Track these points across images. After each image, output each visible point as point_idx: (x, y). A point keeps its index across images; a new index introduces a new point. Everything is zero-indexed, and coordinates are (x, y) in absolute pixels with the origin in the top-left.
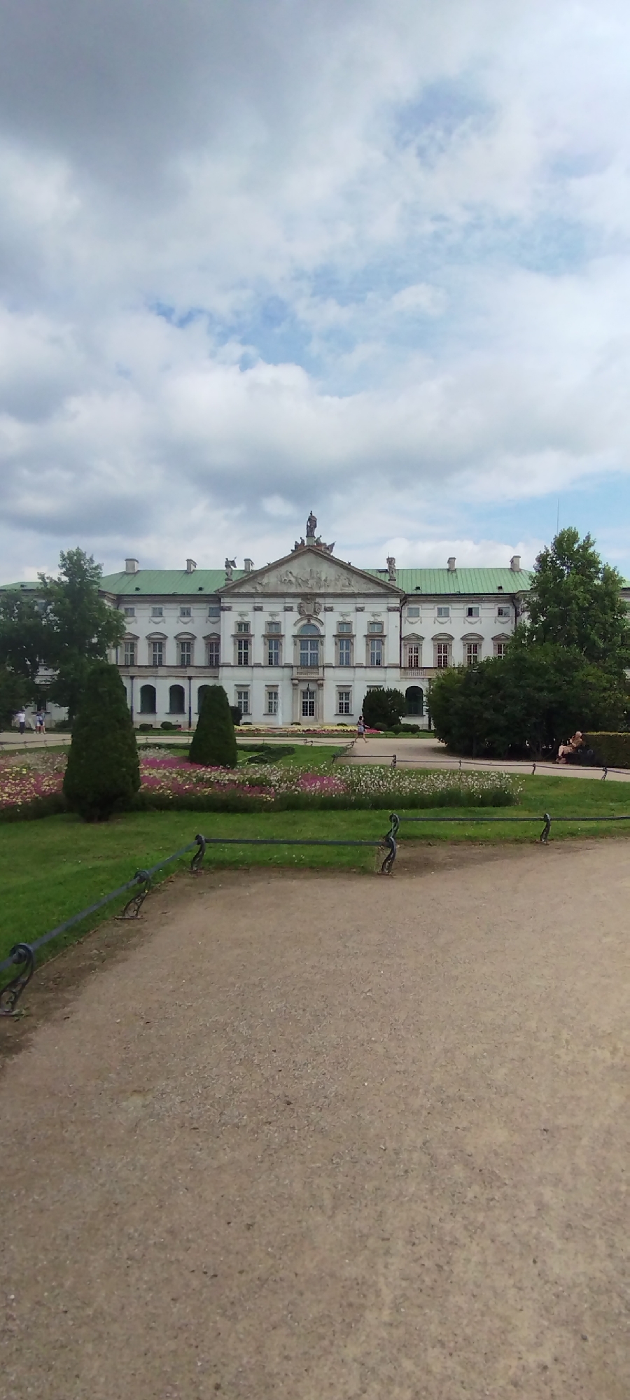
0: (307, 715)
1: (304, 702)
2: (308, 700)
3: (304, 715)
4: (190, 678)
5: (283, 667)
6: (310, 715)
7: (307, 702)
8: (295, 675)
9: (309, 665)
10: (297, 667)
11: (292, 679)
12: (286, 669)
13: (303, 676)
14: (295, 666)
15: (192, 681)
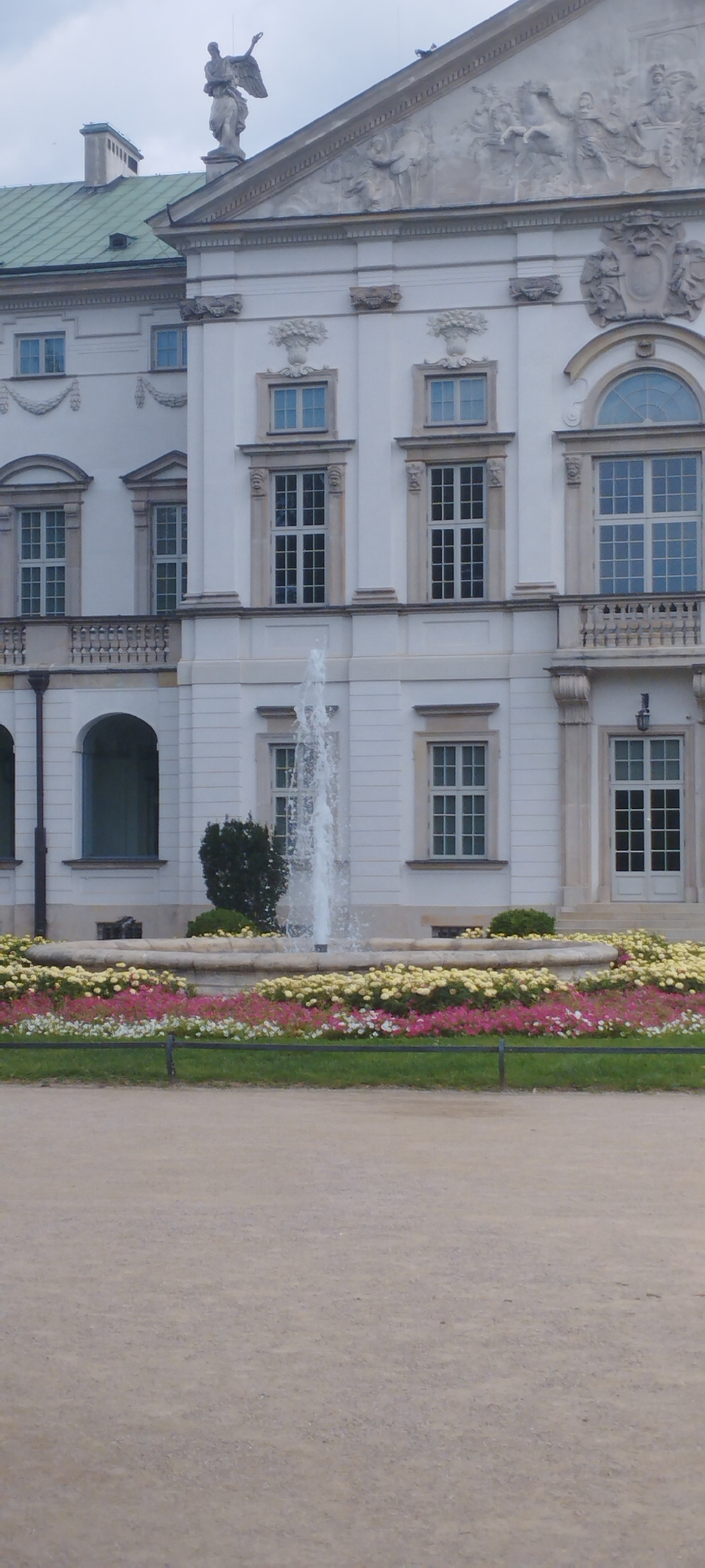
0: (638, 866)
1: (621, 798)
2: (647, 785)
3: (622, 865)
4: (39, 682)
5: (509, 607)
6: (658, 865)
7: (638, 796)
8: (572, 648)
9: (648, 588)
10: (583, 602)
11: (556, 672)
12: (521, 618)
13: (611, 654)
14: (569, 600)
15: (50, 696)
